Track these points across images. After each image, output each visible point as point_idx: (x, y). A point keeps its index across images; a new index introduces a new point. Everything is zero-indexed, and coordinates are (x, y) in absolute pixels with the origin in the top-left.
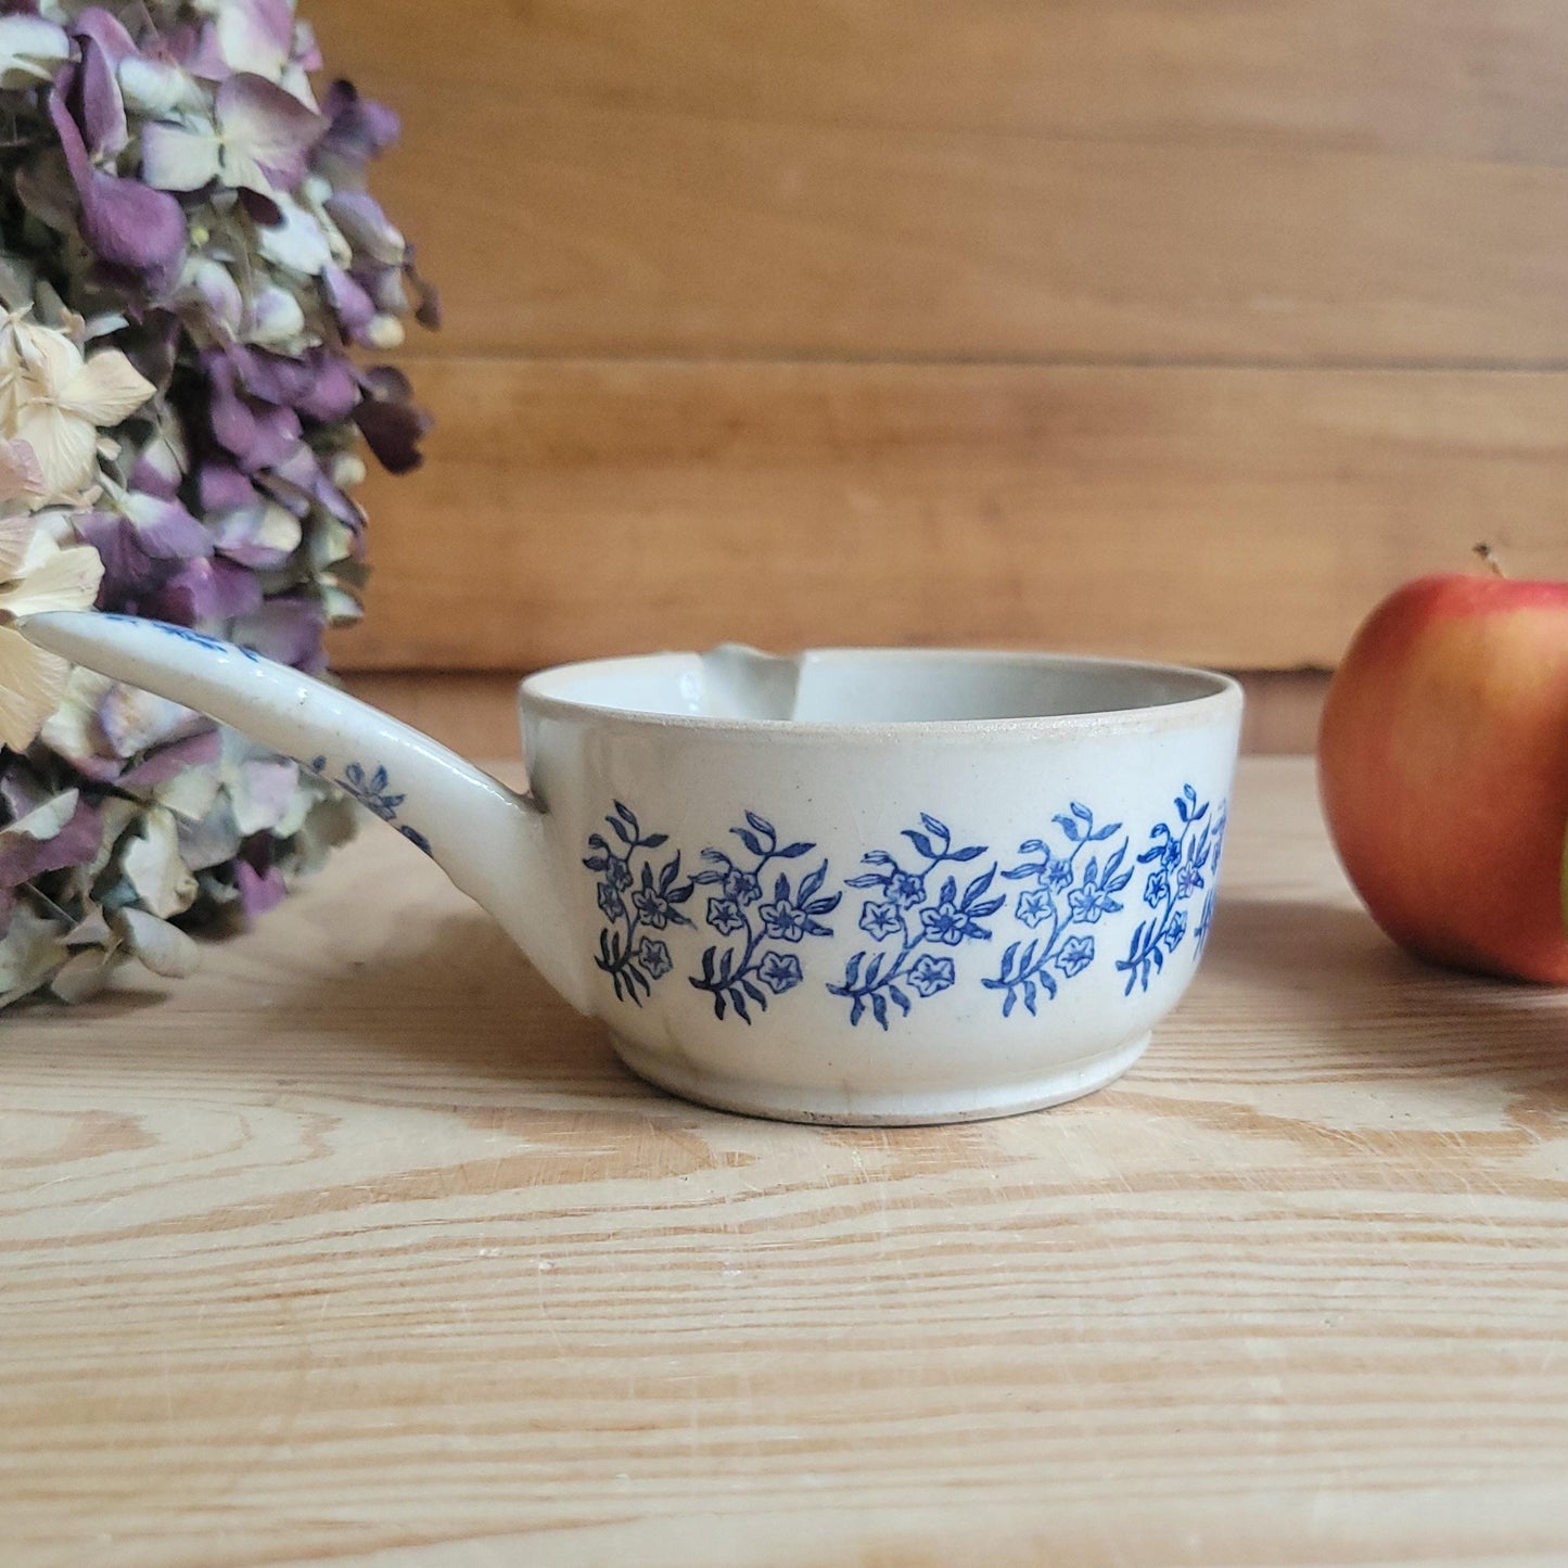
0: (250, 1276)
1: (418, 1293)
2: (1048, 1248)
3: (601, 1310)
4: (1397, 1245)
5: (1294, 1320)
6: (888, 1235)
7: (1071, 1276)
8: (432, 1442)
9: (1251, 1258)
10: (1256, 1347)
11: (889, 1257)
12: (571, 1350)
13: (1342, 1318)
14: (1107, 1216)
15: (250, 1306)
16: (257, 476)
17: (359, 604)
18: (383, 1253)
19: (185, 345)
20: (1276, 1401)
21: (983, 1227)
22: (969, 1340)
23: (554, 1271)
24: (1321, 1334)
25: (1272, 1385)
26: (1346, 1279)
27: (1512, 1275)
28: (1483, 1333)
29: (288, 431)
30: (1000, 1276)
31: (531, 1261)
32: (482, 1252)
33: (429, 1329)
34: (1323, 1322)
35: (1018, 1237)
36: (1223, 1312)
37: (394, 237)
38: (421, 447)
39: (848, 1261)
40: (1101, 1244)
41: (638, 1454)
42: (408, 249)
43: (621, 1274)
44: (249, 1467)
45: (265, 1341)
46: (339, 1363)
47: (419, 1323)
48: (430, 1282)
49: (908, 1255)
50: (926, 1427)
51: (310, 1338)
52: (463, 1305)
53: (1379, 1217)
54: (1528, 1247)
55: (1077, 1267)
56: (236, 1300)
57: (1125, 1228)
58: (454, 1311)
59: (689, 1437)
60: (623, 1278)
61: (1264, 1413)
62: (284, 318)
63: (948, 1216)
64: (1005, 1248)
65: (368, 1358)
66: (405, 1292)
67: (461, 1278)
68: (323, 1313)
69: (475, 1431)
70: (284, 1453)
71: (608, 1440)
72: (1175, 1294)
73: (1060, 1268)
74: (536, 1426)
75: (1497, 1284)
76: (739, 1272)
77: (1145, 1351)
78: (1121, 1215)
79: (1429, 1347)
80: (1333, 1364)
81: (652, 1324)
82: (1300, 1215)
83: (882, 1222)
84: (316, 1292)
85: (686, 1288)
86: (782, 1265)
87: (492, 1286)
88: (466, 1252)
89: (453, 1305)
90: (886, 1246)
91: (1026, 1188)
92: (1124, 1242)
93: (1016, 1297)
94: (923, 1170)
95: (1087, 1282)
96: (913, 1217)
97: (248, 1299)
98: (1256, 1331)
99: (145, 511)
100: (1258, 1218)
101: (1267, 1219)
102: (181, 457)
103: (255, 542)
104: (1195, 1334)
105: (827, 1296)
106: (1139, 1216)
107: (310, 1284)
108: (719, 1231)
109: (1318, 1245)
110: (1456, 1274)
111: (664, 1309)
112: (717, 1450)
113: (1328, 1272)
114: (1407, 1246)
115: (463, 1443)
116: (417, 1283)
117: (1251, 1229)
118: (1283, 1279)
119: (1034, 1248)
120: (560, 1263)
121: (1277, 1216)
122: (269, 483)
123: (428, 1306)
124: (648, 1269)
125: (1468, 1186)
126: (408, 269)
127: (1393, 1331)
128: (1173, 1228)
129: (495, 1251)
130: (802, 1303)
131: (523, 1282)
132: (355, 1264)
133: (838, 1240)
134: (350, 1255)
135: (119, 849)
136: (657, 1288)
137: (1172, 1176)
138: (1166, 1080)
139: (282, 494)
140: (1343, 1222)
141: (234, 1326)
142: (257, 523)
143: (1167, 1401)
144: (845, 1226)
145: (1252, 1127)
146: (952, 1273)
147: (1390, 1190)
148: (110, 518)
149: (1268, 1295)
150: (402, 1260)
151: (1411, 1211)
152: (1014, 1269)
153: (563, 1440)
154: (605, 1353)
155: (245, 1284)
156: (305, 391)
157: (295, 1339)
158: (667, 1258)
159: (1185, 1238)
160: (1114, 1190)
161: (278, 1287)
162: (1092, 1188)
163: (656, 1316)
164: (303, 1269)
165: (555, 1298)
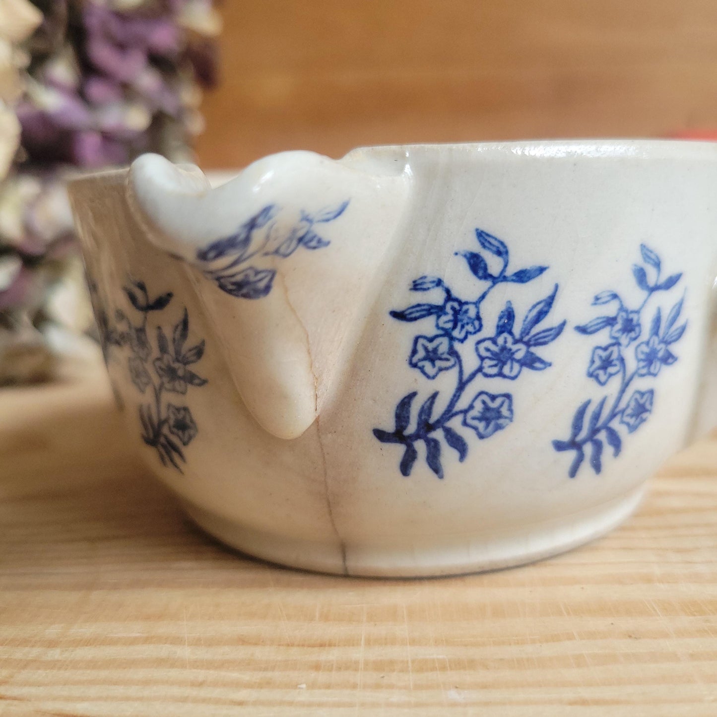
8: (164, 650)
59: (359, 654)
69: (197, 643)
70: (55, 654)
71: (295, 654)
74: (243, 641)
112: (379, 666)
115: (185, 652)
153: (261, 653)
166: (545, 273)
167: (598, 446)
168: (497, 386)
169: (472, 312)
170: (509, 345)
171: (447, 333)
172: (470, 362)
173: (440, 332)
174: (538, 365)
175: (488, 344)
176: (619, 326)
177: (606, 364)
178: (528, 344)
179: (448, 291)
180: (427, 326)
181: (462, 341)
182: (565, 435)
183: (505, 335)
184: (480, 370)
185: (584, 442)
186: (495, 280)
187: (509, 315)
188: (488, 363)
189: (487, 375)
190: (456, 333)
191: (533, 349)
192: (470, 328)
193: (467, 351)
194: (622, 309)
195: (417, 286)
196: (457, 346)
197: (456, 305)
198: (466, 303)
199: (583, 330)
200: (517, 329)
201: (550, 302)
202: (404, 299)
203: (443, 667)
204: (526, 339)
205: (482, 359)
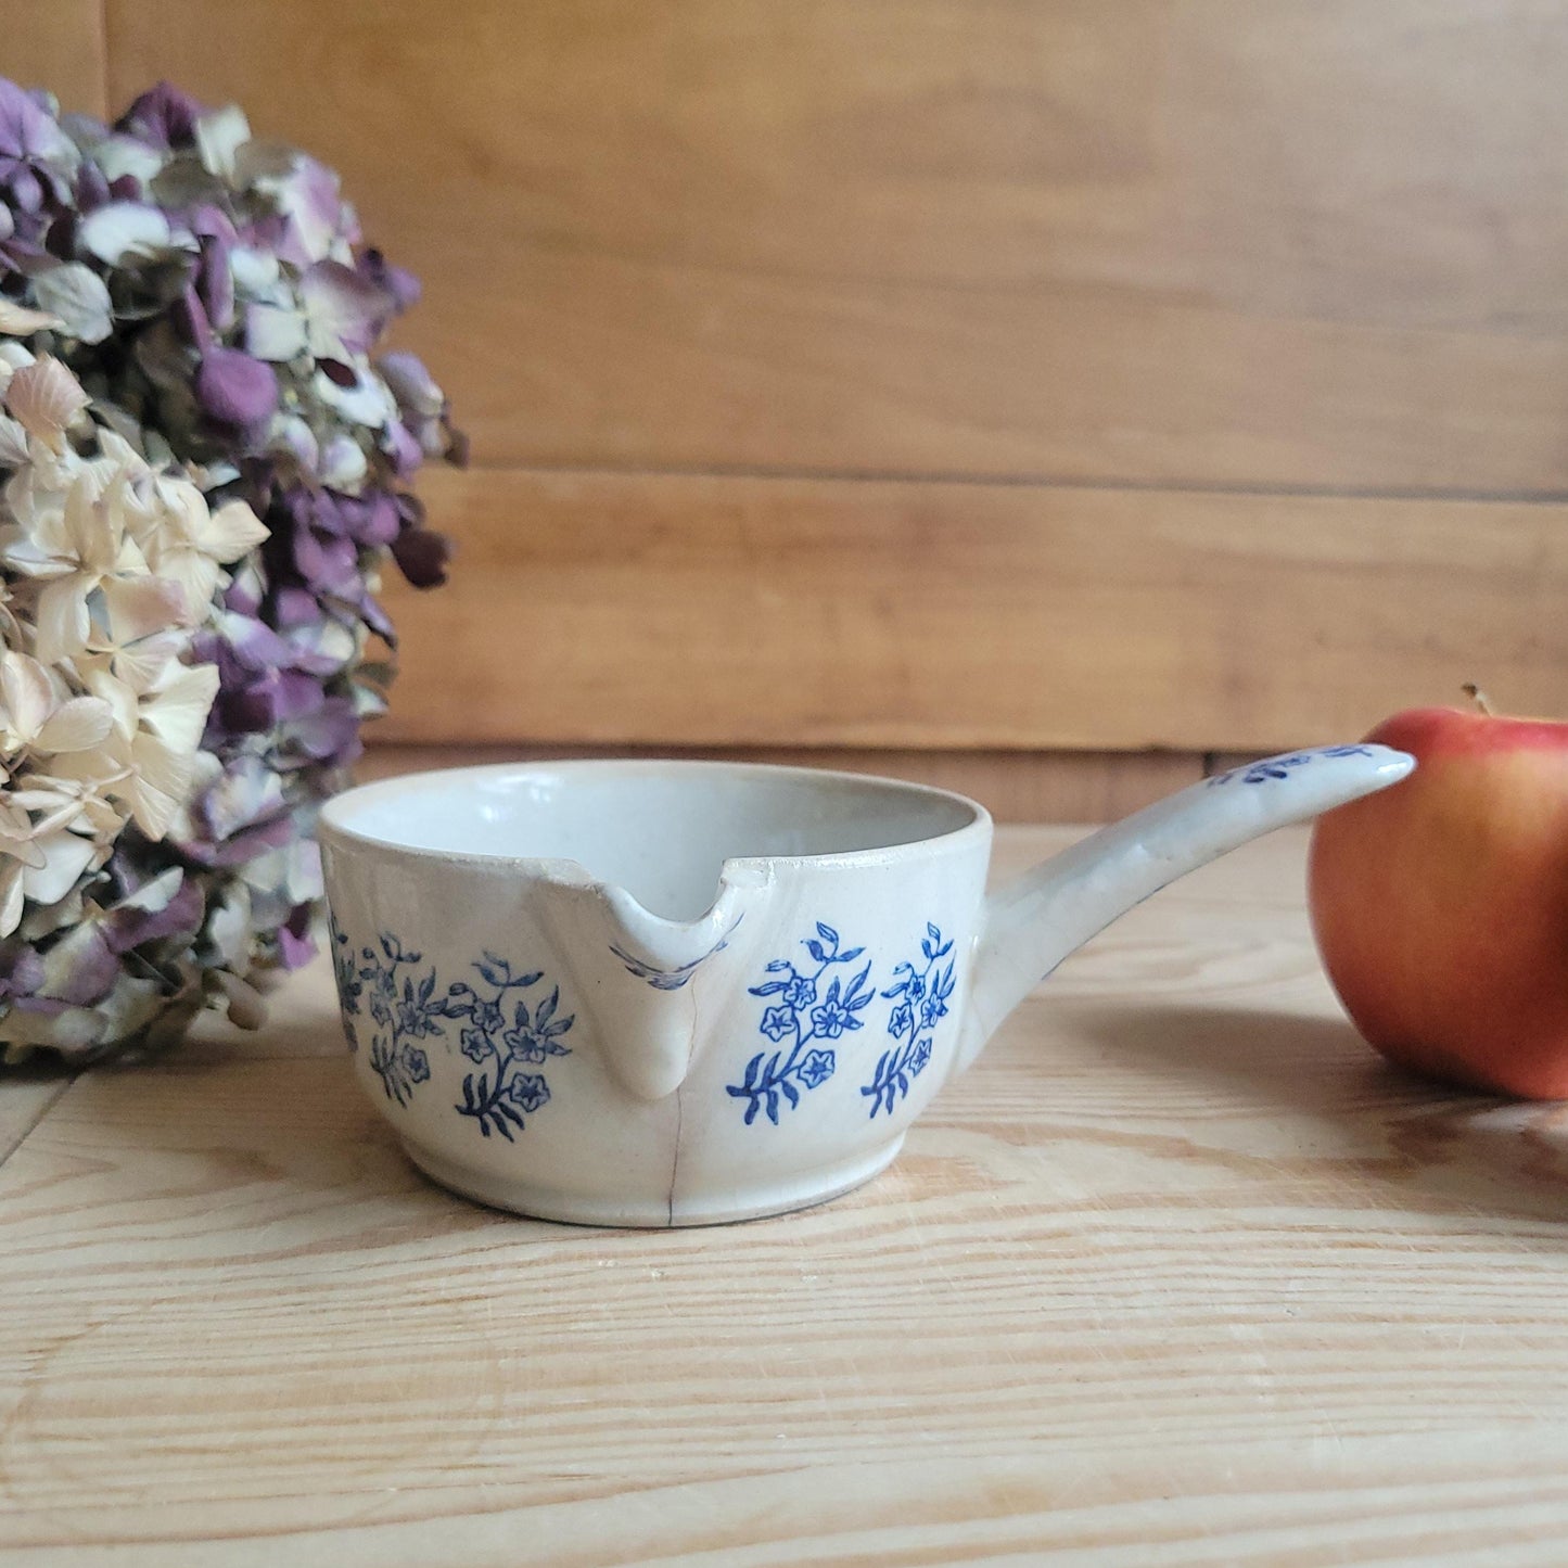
0: (420, 1285)
1: (561, 1297)
2: (1056, 1256)
3: (714, 1309)
4: (1328, 1251)
5: (1260, 1310)
6: (926, 1246)
7: (1080, 1277)
8: (622, 1413)
9: (1218, 1263)
10: (1239, 1331)
11: (932, 1264)
12: (703, 1341)
13: (1299, 1308)
14: (1096, 1229)
15: (428, 1310)
16: (321, 597)
17: (385, 701)
18: (520, 1265)
19: (276, 491)
20: (1265, 1372)
21: (1000, 1240)
22: (1017, 1329)
23: (664, 1278)
24: (1285, 1320)
25: (1259, 1360)
26: (1296, 1278)
27: (1421, 1273)
28: (1409, 1318)
29: (347, 558)
30: (1025, 1279)
31: (644, 1270)
32: (600, 1263)
33: (583, 1326)
34: (1285, 1311)
35: (1028, 1247)
36: (1207, 1305)
37: (435, 393)
38: (446, 568)
39: (901, 1268)
40: (1096, 1252)
41: (786, 1419)
42: (445, 403)
43: (721, 1280)
44: (484, 1435)
45: (453, 1338)
46: (520, 1353)
47: (576, 1321)
48: (567, 1288)
49: (946, 1262)
50: (1003, 1395)
51: (489, 1334)
52: (603, 1306)
53: (1310, 1229)
54: (1430, 1251)
55: (1085, 1271)
56: (414, 1304)
57: (1113, 1239)
58: (597, 1311)
59: (821, 1405)
60: (723, 1283)
61: (1257, 1380)
62: (350, 464)
63: (968, 1230)
64: (1022, 1256)
65: (540, 1350)
66: (551, 1297)
67: (593, 1285)
68: (490, 1314)
69: (652, 1404)
71: (757, 1410)
72: (1165, 1291)
73: (1070, 1271)
74: (699, 1400)
75: (1411, 1281)
76: (815, 1277)
77: (1155, 1336)
78: (1106, 1229)
79: (1371, 1330)
80: (1303, 1345)
81: (762, 1319)
82: (1247, 1228)
83: (916, 1236)
84: (477, 1298)
85: (778, 1290)
86: (848, 1272)
87: (621, 1291)
88: (587, 1264)
89: (594, 1306)
90: (926, 1256)
91: (1024, 1208)
92: (1114, 1250)
93: (1042, 1295)
94: (936, 1193)
95: (1095, 1282)
96: (941, 1232)
97: (423, 1304)
98: (1236, 1319)
99: (239, 629)
100: (1214, 1230)
101: (1222, 1231)
102: (264, 581)
103: (317, 651)
104: (1190, 1322)
105: (892, 1296)
106: (1119, 1229)
107: (467, 1292)
108: (787, 1244)
109: (1265, 1251)
110: (1378, 1273)
111: (765, 1308)
112: (849, 1415)
113: (1280, 1273)
114: (1336, 1252)
115: (645, 1413)
116: (557, 1289)
117: (1211, 1239)
118: (1247, 1279)
119: (1044, 1255)
120: (668, 1272)
121: (1229, 1229)
122: (329, 603)
123: (573, 1308)
124: (741, 1276)
125: (1374, 1205)
126: (444, 419)
127: (1343, 1318)
128: (1149, 1239)
129: (610, 1263)
130: (876, 1302)
131: (642, 1288)
132: (499, 1275)
133: (887, 1251)
134: (493, 1267)
135: (207, 920)
136: (755, 1291)
137: (1137, 1197)
138: (1111, 1116)
139: (336, 610)
140: (1282, 1233)
141: (422, 1325)
142: (318, 635)
143: (1182, 1373)
144: (887, 1240)
145: (1189, 1155)
146: (986, 1277)
147: (1312, 1206)
148: (209, 635)
149: (1239, 1291)
150: (536, 1271)
151: (1333, 1224)
152: (1034, 1273)
153: (723, 1410)
154: (731, 1342)
155: (415, 1292)
156: (364, 525)
157: (477, 1335)
158: (753, 1267)
159: (1162, 1247)
160: (1095, 1209)
161: (443, 1294)
162: (1076, 1207)
163: (762, 1313)
164: (460, 1279)
165: (673, 1300)
166: (863, 952)
167: (892, 1090)
168: (824, 1044)
169: (810, 988)
170: (835, 1011)
171: (791, 1004)
172: (806, 1027)
173: (786, 1004)
174: (854, 1025)
175: (820, 1011)
176: (911, 989)
177: (901, 1020)
178: (848, 1010)
179: (794, 971)
180: (776, 999)
181: (801, 1010)
182: (870, 1084)
183: (833, 1003)
184: (813, 1032)
185: (883, 1087)
186: (828, 961)
187: (836, 987)
188: (819, 1026)
189: (817, 1037)
190: (797, 1004)
191: (851, 1013)
192: (808, 999)
193: (804, 1018)
194: (913, 975)
195: (770, 968)
196: (797, 1013)
197: (799, 982)
198: (807, 980)
199: (886, 995)
200: (841, 998)
201: (864, 975)
202: (760, 979)
203: (909, 1413)
204: (847, 1006)
205: (815, 1023)
